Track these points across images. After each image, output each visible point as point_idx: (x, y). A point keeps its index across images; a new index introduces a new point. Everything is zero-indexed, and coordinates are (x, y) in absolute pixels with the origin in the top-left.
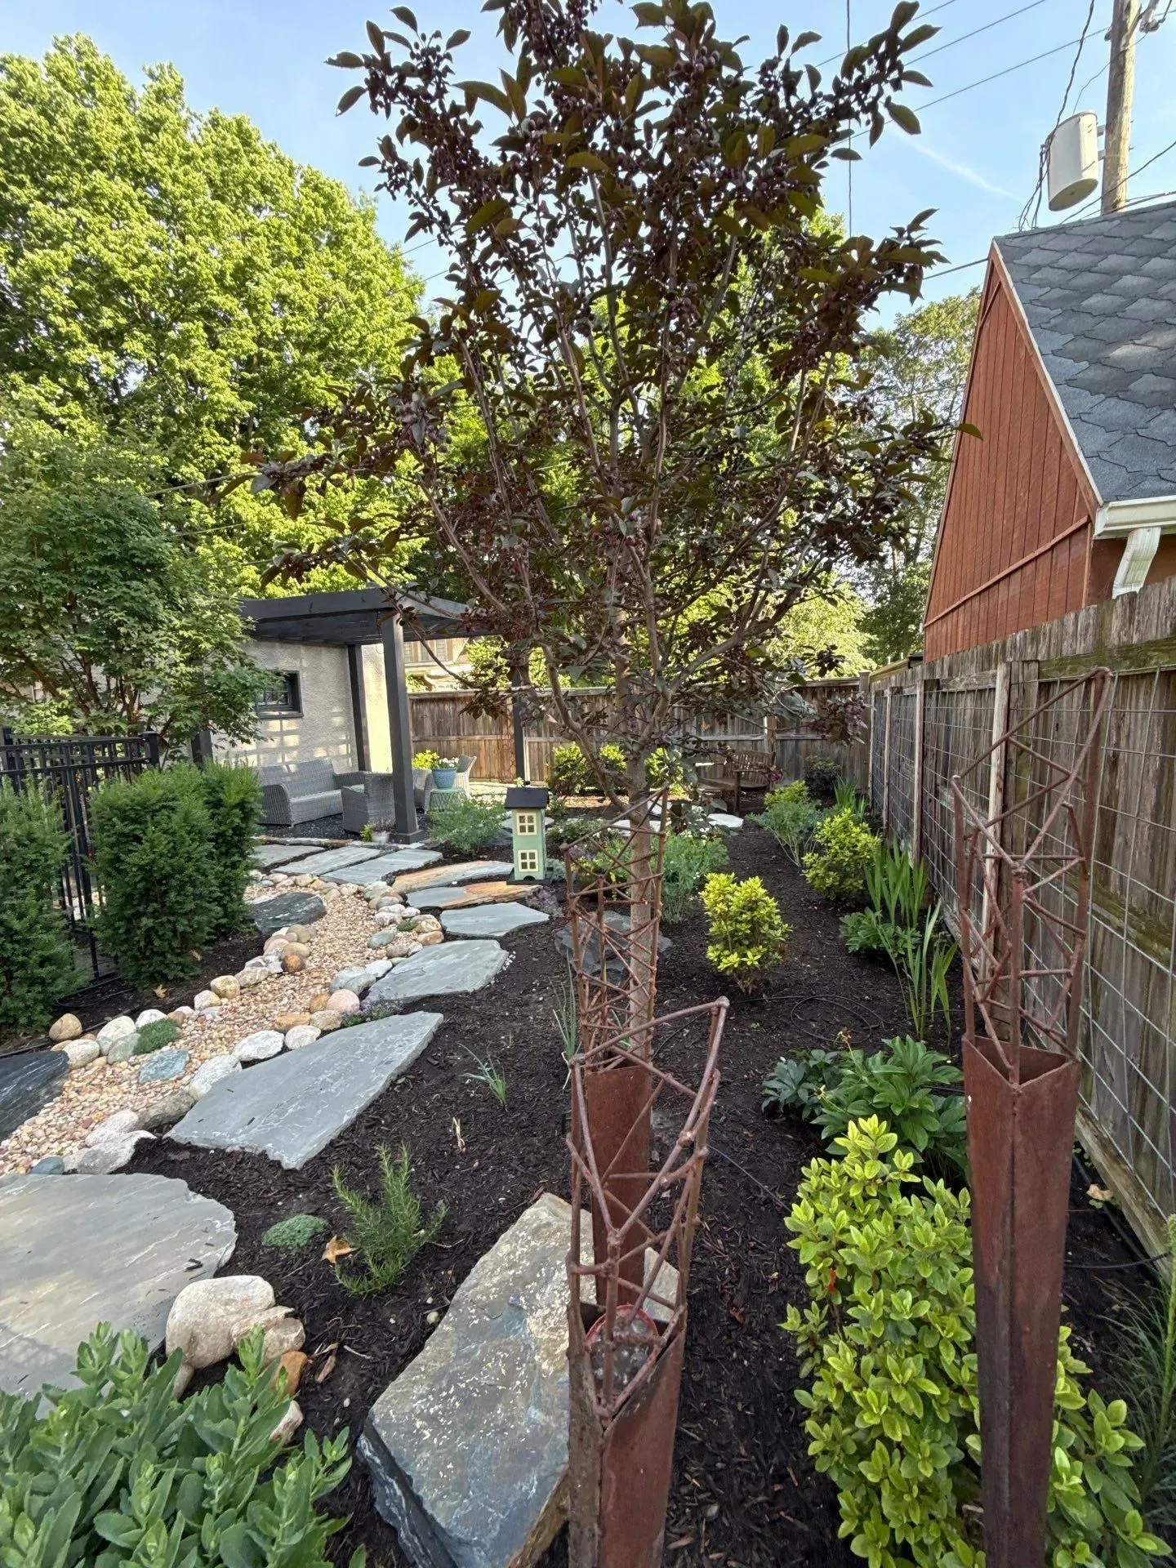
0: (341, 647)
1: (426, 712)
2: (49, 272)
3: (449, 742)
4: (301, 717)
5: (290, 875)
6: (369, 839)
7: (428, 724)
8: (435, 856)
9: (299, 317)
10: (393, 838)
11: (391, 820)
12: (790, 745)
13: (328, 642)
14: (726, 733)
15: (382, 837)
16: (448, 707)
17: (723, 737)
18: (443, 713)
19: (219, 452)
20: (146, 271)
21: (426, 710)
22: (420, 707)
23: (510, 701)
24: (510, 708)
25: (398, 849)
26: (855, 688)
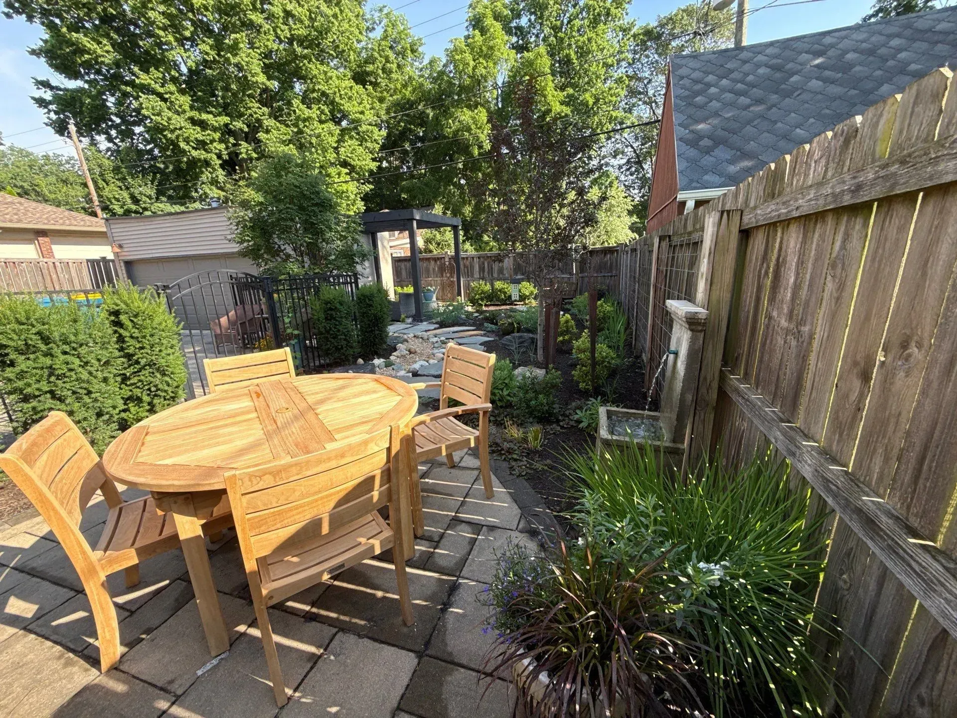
0: (368, 234)
1: (403, 267)
6: (403, 321)
7: (404, 273)
8: (437, 326)
9: (298, 26)
10: (414, 320)
11: (413, 311)
12: (586, 280)
15: (410, 320)
19: (256, 113)
21: (403, 265)
23: (447, 259)
24: (447, 263)
25: (419, 324)
26: (617, 251)
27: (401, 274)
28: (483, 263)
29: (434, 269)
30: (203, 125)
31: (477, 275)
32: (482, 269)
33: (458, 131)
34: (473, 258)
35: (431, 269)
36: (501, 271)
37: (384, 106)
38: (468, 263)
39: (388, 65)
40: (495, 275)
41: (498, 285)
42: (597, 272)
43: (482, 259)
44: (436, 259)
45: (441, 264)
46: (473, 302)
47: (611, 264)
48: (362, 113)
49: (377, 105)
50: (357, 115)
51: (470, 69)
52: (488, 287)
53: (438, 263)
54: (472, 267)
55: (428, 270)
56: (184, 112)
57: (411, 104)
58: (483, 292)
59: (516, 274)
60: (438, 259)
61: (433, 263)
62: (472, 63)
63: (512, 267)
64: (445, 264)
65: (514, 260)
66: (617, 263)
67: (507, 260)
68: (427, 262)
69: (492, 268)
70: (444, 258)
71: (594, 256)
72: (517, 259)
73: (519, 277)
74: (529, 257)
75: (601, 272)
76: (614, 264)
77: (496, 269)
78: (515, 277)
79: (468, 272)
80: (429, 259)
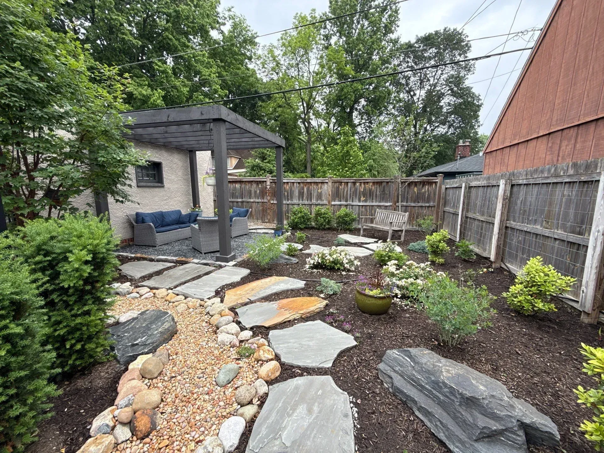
0: (184, 152)
3: (237, 202)
4: (163, 187)
5: (151, 289)
8: (245, 272)
10: (218, 258)
11: (217, 247)
14: (372, 202)
16: (238, 186)
17: (371, 204)
18: (235, 188)
23: (268, 183)
24: (268, 187)
25: (221, 267)
26: (436, 183)
28: (303, 189)
29: (256, 192)
31: (296, 199)
32: (301, 194)
34: (293, 183)
35: (253, 192)
36: (320, 196)
38: (288, 188)
40: (314, 200)
42: (414, 202)
43: (302, 185)
44: (258, 183)
45: (262, 188)
47: (429, 195)
52: (307, 212)
53: (260, 186)
54: (292, 192)
55: (250, 192)
58: (302, 217)
59: (334, 200)
60: (260, 182)
61: (254, 185)
63: (330, 193)
64: (266, 188)
65: (333, 187)
66: (435, 194)
67: (325, 186)
68: (250, 185)
69: (311, 194)
70: (266, 181)
71: (413, 187)
72: (335, 186)
73: (337, 203)
74: (347, 185)
75: (419, 202)
76: (432, 195)
77: (315, 194)
78: (333, 203)
79: (288, 196)
80: (252, 181)
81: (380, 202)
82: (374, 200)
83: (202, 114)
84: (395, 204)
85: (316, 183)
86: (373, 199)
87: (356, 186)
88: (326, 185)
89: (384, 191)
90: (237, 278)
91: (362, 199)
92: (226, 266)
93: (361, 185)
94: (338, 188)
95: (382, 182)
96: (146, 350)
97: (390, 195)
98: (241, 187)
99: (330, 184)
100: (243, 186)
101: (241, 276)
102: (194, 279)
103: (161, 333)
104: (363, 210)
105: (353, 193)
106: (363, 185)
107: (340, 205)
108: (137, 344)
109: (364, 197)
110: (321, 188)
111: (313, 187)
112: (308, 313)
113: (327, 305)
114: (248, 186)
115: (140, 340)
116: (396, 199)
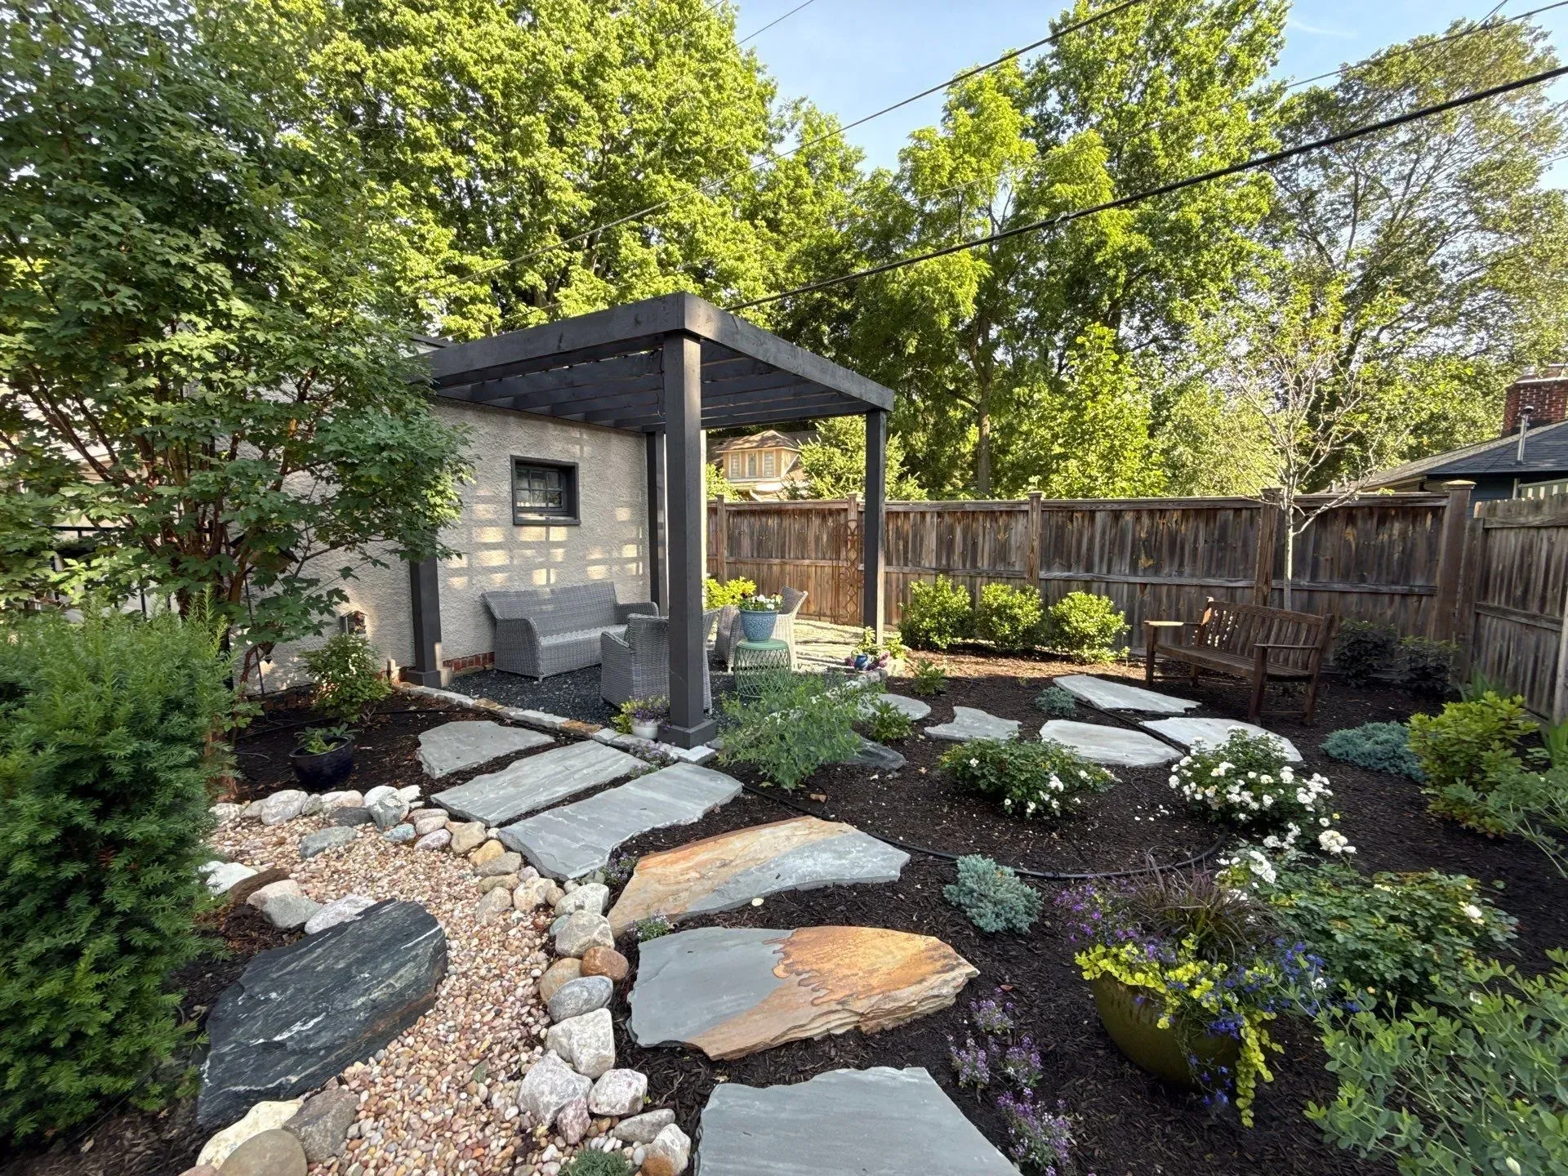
0: (637, 434)
1: (745, 528)
2: (402, 70)
3: (770, 566)
4: (577, 525)
5: (453, 817)
6: (625, 731)
7: (746, 542)
8: (727, 790)
9: (646, 115)
10: (663, 733)
11: (664, 701)
13: (619, 427)
14: (1180, 573)
15: (648, 730)
16: (772, 522)
17: (1177, 581)
18: (764, 529)
19: (558, 257)
20: (499, 70)
21: (745, 524)
22: (738, 520)
23: (853, 515)
24: (853, 525)
25: (665, 762)
26: (1437, 512)
27: (739, 546)
28: (951, 530)
29: (818, 539)
30: (461, 271)
31: (929, 560)
32: (946, 544)
33: (912, 287)
34: (923, 514)
35: (811, 539)
36: (1001, 553)
37: (785, 256)
38: (907, 527)
39: (799, 191)
40: (984, 563)
41: (995, 593)
42: (1345, 577)
43: (947, 519)
44: (824, 514)
45: (837, 529)
46: (915, 639)
47: (1408, 554)
48: (741, 259)
49: (772, 253)
50: (732, 262)
51: (945, 174)
52: (959, 599)
53: (830, 523)
54: (919, 538)
55: (802, 540)
56: (439, 252)
57: (833, 251)
58: (944, 612)
59: (1047, 564)
60: (831, 512)
61: (816, 522)
62: (949, 164)
63: (1036, 544)
64: (847, 527)
65: (1045, 524)
66: (1432, 550)
67: (1019, 525)
68: (804, 520)
69: (975, 544)
70: (846, 510)
71: (1337, 526)
72: (1053, 522)
73: (1057, 573)
74: (1092, 519)
75: (1363, 579)
76: (1421, 553)
77: (986, 547)
78: (1043, 574)
79: (906, 552)
80: (809, 511)
81: (1208, 574)
82: (1187, 570)
83: (637, 322)
84: (1266, 582)
85: (991, 514)
86: (1181, 564)
87: (1122, 522)
88: (1021, 517)
89: (1223, 537)
90: (692, 812)
91: (1143, 562)
92: (679, 760)
93: (1138, 519)
94: (1061, 528)
95: (1216, 510)
96: (294, 1079)
97: (1246, 554)
98: (780, 525)
99: (1036, 516)
100: (786, 522)
101: (708, 805)
102: (575, 797)
103: (374, 1005)
104: (1147, 598)
105: (1112, 543)
106: (1146, 521)
107: (1068, 580)
108: (281, 1044)
109: (1149, 556)
110: (1007, 528)
111: (982, 525)
112: (890, 1012)
113: (971, 983)
114: (796, 525)
115: (297, 1027)
116: (1269, 567)
